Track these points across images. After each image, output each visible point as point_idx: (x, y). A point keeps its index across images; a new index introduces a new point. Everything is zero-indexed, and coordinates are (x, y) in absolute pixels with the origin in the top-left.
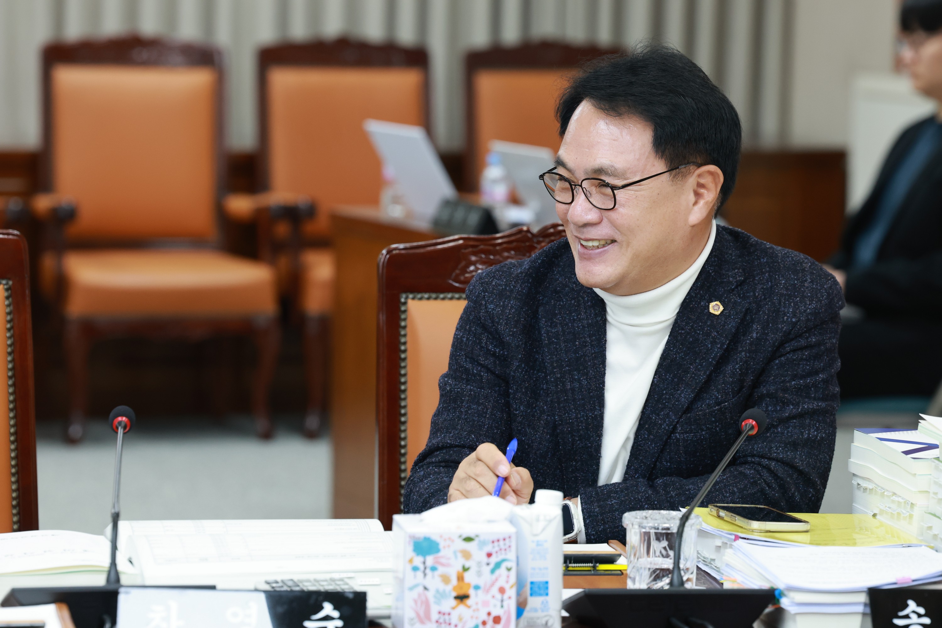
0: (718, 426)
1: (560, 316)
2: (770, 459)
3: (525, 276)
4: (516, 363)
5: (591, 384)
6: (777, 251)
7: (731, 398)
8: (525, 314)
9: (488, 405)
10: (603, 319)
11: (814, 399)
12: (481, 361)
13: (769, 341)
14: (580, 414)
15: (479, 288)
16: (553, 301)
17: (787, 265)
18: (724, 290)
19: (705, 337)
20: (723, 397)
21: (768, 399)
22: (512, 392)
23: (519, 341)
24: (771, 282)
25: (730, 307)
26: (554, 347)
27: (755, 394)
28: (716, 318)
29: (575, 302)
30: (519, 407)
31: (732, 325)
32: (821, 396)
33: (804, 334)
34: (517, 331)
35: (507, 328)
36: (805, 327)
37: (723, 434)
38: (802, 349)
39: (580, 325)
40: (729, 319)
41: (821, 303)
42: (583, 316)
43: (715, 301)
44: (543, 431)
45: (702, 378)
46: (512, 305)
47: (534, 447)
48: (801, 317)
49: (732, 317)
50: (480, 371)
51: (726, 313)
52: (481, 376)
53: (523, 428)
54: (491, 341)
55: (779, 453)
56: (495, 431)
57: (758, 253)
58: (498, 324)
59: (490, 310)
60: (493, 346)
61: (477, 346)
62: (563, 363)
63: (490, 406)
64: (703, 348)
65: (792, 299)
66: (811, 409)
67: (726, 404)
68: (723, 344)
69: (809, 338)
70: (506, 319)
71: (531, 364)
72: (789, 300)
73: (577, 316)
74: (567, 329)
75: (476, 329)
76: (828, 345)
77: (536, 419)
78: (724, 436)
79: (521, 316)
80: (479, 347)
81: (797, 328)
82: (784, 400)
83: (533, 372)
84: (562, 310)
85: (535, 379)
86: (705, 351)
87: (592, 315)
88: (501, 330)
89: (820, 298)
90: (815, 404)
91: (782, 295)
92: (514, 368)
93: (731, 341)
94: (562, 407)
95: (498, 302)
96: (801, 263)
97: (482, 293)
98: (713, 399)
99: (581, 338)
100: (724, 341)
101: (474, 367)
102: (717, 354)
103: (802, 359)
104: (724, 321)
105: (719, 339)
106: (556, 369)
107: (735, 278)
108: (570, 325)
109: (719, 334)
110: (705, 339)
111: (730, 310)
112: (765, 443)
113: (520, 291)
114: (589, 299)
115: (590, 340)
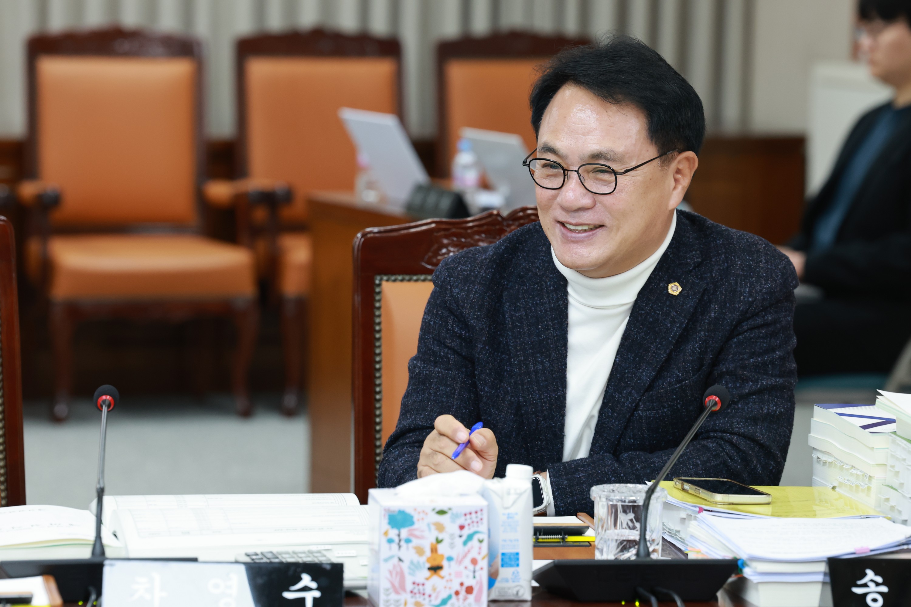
0: (679, 403)
1: (524, 301)
2: (731, 433)
3: (489, 262)
4: (480, 346)
6: (732, 233)
7: (691, 376)
8: (489, 299)
9: (456, 386)
10: (565, 303)
11: (772, 375)
12: (447, 343)
13: (726, 320)
14: (544, 395)
15: (445, 273)
16: (517, 285)
17: (742, 246)
18: (682, 271)
19: (664, 317)
20: (683, 376)
21: (728, 377)
22: (478, 373)
23: (483, 325)
24: (727, 263)
25: (688, 288)
26: (518, 331)
27: (715, 371)
28: (675, 298)
29: (537, 287)
30: (484, 388)
31: (690, 305)
32: (778, 373)
33: (760, 313)
34: (480, 315)
35: (471, 312)
36: (762, 306)
37: (684, 411)
38: (759, 327)
39: (543, 309)
40: (687, 300)
41: (776, 283)
43: (674, 282)
44: (507, 411)
45: (662, 356)
46: (476, 290)
47: (499, 427)
48: (757, 296)
49: (691, 297)
50: (447, 353)
51: (685, 293)
52: (448, 358)
54: (457, 323)
55: (740, 428)
56: (464, 411)
57: (714, 235)
58: (463, 308)
59: (455, 294)
60: (459, 329)
61: (443, 329)
62: (526, 346)
63: (458, 387)
64: (662, 327)
65: (748, 280)
66: (770, 385)
67: (687, 382)
68: (681, 324)
69: (765, 317)
70: (470, 303)
71: (495, 346)
72: (745, 280)
73: (540, 301)
74: (530, 313)
75: (442, 313)
76: (784, 323)
78: (685, 413)
79: (485, 301)
80: (445, 330)
81: (754, 307)
82: (744, 377)
83: (498, 354)
84: (525, 295)
85: (499, 361)
86: (664, 330)
88: (466, 314)
89: (774, 278)
90: (774, 380)
91: (738, 275)
92: (479, 350)
93: (689, 320)
94: (526, 389)
95: (463, 287)
96: (756, 245)
97: (447, 278)
98: (674, 377)
99: (544, 321)
100: (683, 320)
101: (441, 350)
102: (676, 333)
103: (759, 337)
104: (683, 301)
105: (678, 319)
106: (519, 352)
107: (693, 259)
108: (533, 309)
109: (678, 314)
110: (664, 319)
111: (688, 291)
112: (726, 419)
113: (484, 276)
114: (551, 283)
115: (552, 323)
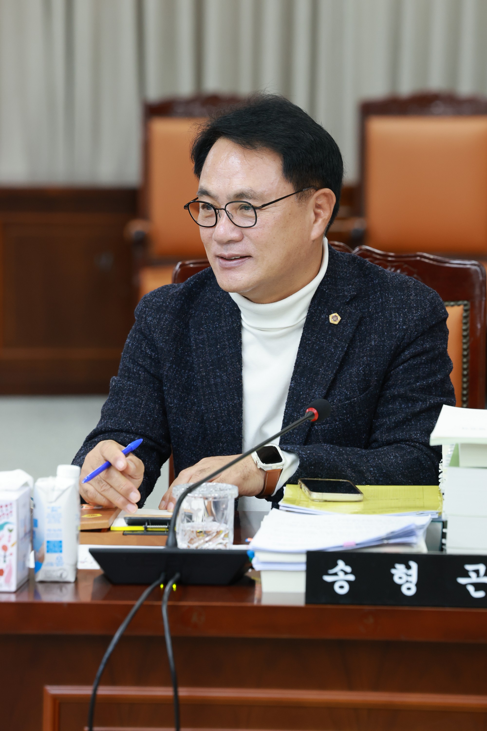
0: (349, 418)
1: (206, 325)
4: (168, 365)
5: (230, 379)
7: (359, 395)
8: (177, 326)
10: (238, 325)
11: (436, 396)
12: (140, 362)
14: (223, 404)
16: (202, 313)
17: (394, 284)
18: (340, 303)
19: (328, 344)
20: (351, 394)
21: (400, 399)
22: (166, 389)
24: (382, 299)
25: (346, 317)
26: (200, 351)
28: (336, 327)
30: (173, 400)
31: (349, 331)
32: (440, 394)
34: (169, 339)
37: (354, 424)
38: (420, 354)
39: (221, 331)
40: (346, 327)
42: (223, 324)
43: (334, 313)
44: (194, 419)
45: (330, 377)
48: (411, 324)
49: (349, 325)
50: (139, 370)
51: (344, 322)
52: (140, 374)
53: (178, 418)
54: (149, 346)
57: (373, 275)
58: (154, 333)
59: (149, 321)
60: (150, 351)
61: (138, 350)
62: (208, 364)
63: (145, 398)
64: (327, 353)
65: (401, 311)
66: (437, 403)
67: (355, 399)
68: (343, 347)
69: (424, 345)
70: (161, 329)
71: (182, 365)
72: (399, 312)
73: (219, 325)
74: (211, 335)
75: (139, 337)
77: (188, 410)
78: (355, 427)
79: (174, 327)
81: (409, 333)
82: (414, 398)
83: (185, 372)
84: (207, 320)
85: (186, 377)
86: (330, 355)
87: (230, 323)
88: (156, 337)
89: (424, 306)
90: (439, 399)
92: (167, 369)
93: (349, 345)
94: (207, 399)
95: (155, 315)
96: (406, 283)
98: (343, 395)
99: (222, 342)
100: (344, 345)
101: (134, 367)
102: (339, 356)
103: (421, 363)
104: (342, 329)
105: (339, 344)
106: (202, 369)
107: (349, 292)
108: (213, 332)
109: (339, 340)
110: (328, 346)
111: (347, 319)
113: (174, 307)
114: (228, 309)
115: (228, 343)
